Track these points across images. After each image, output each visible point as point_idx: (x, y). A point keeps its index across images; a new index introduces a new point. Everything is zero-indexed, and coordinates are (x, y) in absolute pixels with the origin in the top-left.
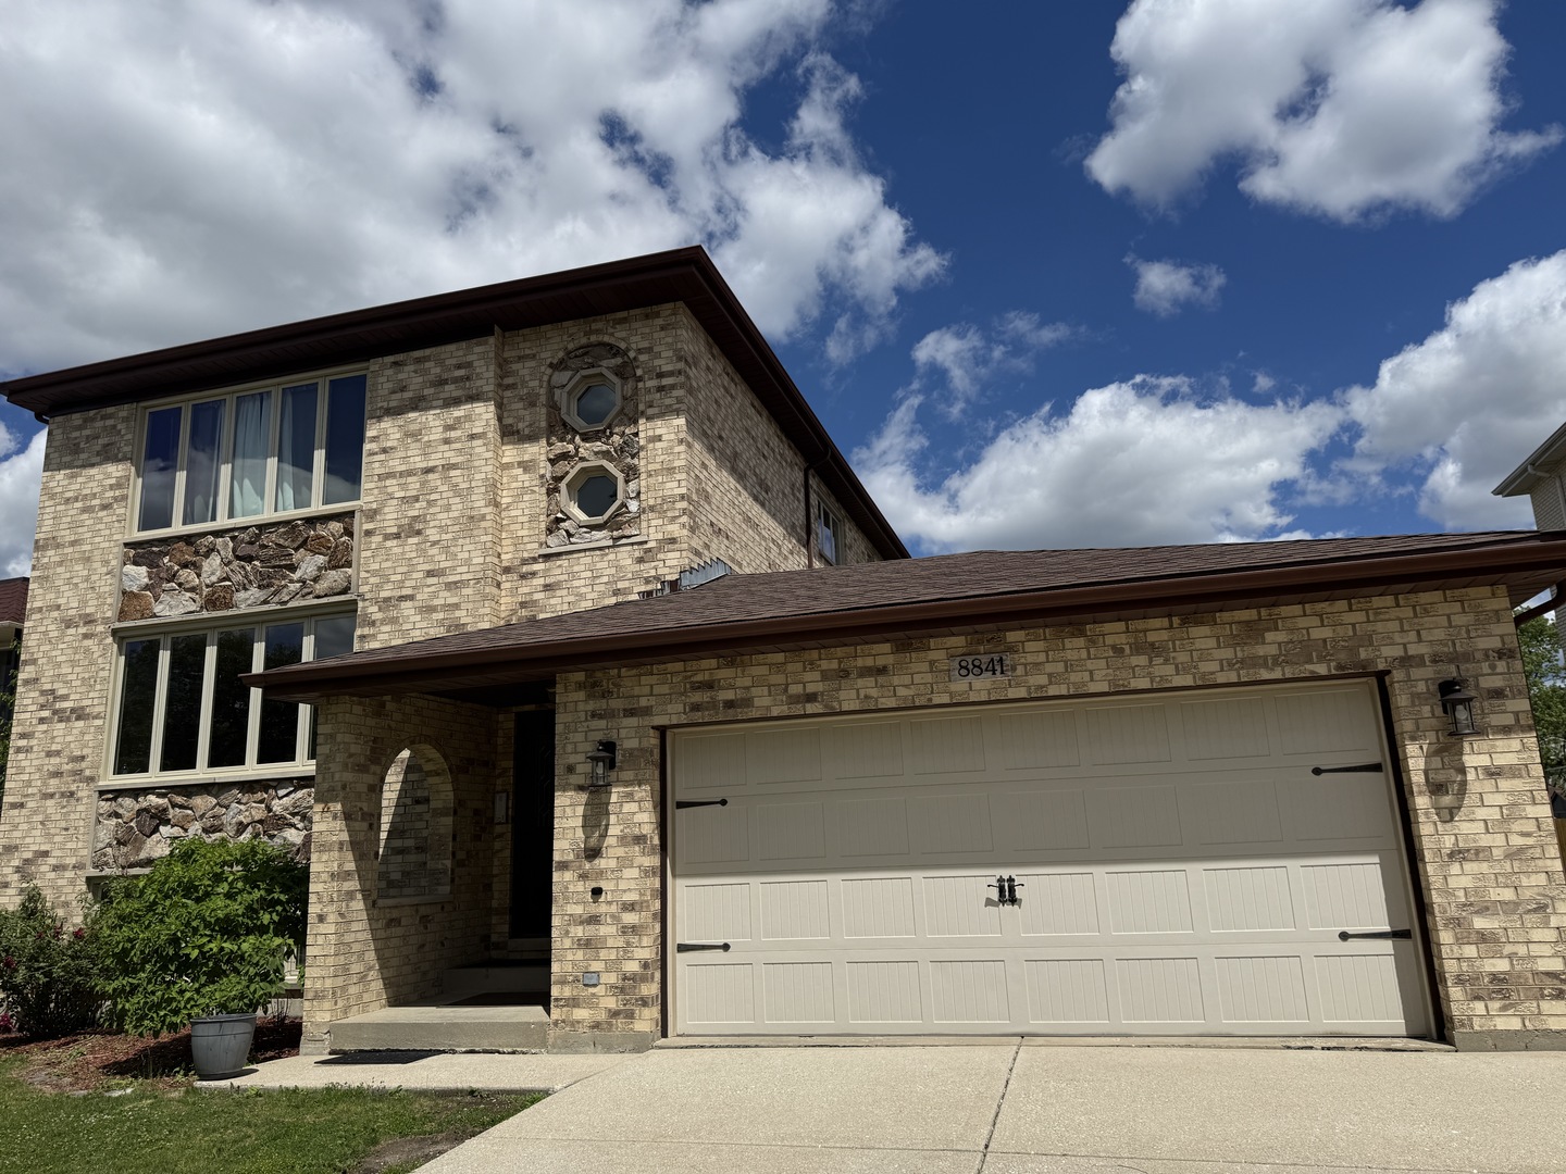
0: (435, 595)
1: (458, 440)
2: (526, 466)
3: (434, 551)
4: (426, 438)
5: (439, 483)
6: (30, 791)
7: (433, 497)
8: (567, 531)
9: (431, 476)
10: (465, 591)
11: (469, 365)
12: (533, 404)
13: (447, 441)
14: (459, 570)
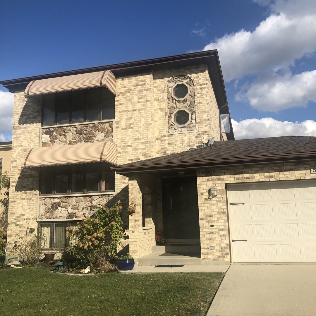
0: (138, 145)
1: (143, 102)
2: (161, 110)
3: (137, 133)
4: (133, 101)
5: (137, 114)
6: (17, 197)
7: (136, 118)
8: (175, 128)
9: (135, 112)
10: (147, 145)
11: (145, 80)
12: (163, 92)
13: (139, 102)
14: (145, 139)
